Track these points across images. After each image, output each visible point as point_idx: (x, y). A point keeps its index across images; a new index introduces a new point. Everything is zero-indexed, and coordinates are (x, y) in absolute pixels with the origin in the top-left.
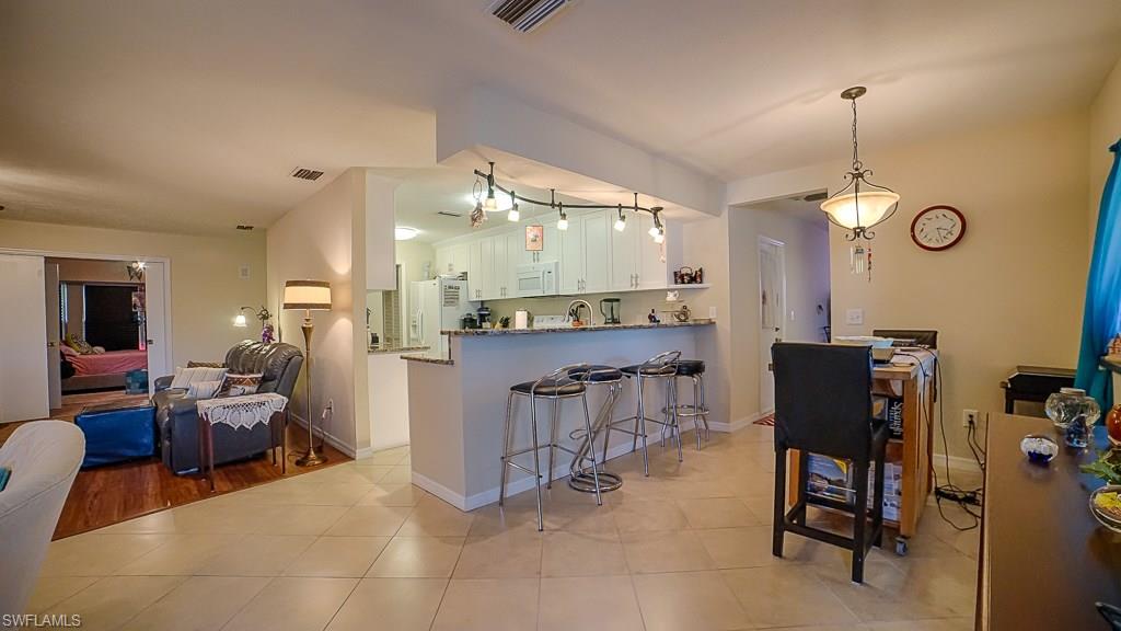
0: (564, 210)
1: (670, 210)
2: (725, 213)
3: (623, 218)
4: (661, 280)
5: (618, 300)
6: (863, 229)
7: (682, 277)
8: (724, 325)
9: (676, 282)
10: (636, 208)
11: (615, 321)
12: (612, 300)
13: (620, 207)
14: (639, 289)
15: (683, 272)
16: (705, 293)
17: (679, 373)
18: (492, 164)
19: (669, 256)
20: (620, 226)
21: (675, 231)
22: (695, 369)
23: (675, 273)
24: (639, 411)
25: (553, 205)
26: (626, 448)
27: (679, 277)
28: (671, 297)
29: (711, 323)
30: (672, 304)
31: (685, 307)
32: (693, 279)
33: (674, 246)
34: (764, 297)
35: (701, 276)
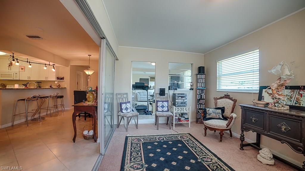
0: (30, 63)
1: (56, 65)
2: (70, 66)
3: (46, 67)
4: (54, 78)
5: (41, 82)
6: (89, 75)
7: (59, 78)
8: (68, 88)
9: (57, 79)
10: (49, 65)
11: (40, 87)
12: (39, 82)
13: (45, 64)
14: (47, 80)
15: (59, 77)
16: (64, 82)
17: (58, 98)
18: (13, 53)
19: (56, 74)
20: (45, 68)
21: (57, 69)
22: (62, 97)
23: (57, 78)
24: (48, 105)
25: (27, 62)
26: (45, 114)
27: (58, 78)
28: (56, 82)
29: (65, 88)
30: (56, 84)
31: (59, 85)
32: (61, 79)
33: (57, 72)
34: (77, 83)
35: (63, 78)
